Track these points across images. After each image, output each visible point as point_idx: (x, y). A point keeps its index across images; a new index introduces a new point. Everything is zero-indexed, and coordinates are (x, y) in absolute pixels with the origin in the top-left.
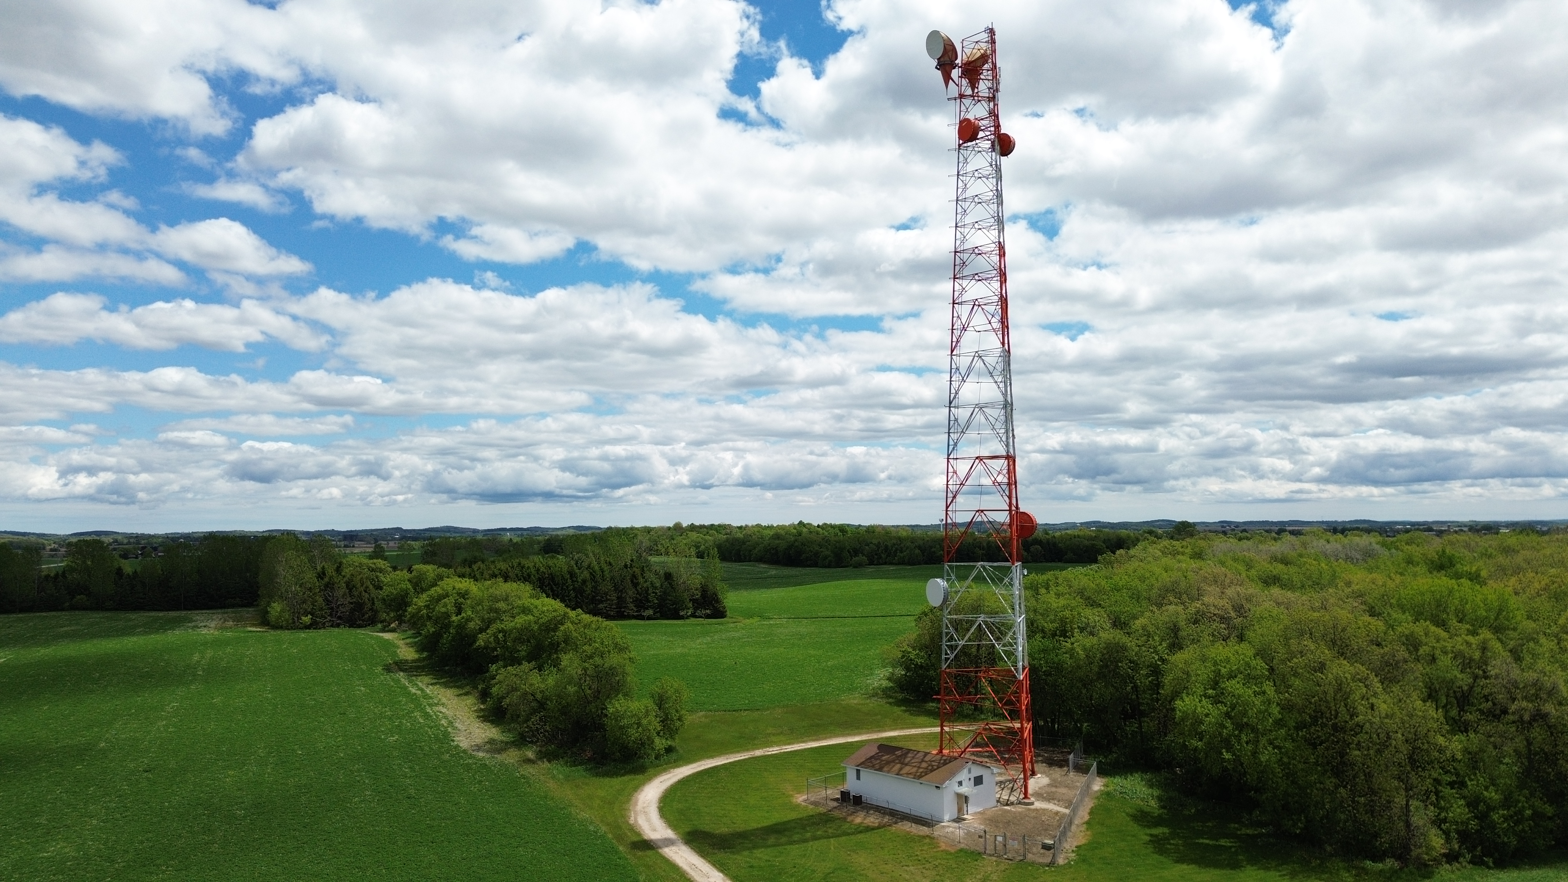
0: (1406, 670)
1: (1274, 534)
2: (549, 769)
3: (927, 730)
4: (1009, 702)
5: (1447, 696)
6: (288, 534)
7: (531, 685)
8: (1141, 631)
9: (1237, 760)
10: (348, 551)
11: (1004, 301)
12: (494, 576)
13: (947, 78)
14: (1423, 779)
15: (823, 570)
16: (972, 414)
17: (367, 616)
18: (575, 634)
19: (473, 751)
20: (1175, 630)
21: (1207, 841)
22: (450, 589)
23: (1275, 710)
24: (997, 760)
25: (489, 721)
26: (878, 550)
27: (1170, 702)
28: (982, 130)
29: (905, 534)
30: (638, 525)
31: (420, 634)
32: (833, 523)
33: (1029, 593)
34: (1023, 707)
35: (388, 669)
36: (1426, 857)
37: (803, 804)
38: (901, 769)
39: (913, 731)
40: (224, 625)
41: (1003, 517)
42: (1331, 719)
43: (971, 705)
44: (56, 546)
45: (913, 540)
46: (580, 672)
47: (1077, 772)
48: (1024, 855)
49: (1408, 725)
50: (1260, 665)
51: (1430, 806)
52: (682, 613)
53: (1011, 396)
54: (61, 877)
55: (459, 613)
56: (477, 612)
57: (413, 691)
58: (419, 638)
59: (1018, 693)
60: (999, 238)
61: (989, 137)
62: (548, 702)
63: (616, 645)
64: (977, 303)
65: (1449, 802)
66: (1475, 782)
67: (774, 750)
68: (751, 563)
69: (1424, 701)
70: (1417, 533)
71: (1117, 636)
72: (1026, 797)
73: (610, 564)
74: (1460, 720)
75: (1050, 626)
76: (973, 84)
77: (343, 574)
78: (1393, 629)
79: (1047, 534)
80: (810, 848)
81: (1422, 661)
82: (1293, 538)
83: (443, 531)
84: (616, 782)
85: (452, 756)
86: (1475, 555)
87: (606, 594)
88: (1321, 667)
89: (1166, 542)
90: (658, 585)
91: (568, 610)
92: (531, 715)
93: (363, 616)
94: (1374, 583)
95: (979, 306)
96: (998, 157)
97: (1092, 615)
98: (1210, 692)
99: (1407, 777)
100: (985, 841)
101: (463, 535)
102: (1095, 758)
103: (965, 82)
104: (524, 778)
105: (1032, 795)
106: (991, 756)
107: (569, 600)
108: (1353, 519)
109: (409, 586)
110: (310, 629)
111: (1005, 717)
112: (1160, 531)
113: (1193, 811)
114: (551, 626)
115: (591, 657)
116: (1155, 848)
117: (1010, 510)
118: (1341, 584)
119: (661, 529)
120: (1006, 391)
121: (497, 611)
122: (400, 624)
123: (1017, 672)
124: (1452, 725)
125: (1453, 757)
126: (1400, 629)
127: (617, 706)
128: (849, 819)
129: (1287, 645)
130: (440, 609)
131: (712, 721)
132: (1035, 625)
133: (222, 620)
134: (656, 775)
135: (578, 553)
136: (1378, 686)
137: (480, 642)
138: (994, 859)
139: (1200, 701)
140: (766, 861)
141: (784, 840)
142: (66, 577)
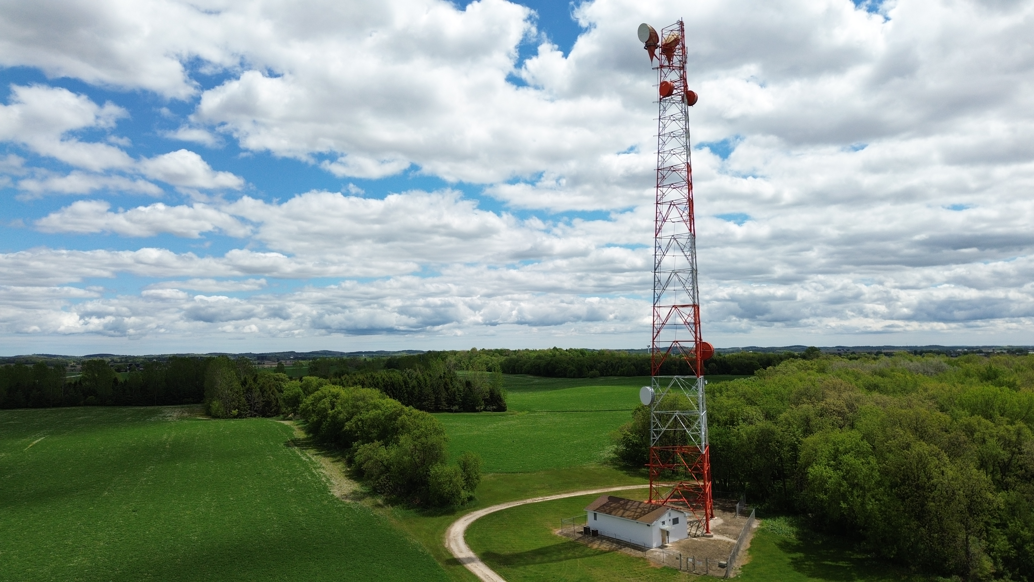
0: (965, 449)
1: (874, 356)
2: (392, 511)
3: (641, 487)
4: (696, 469)
5: (994, 466)
6: (222, 356)
7: (380, 455)
8: (784, 422)
9: (851, 509)
10: (260, 366)
11: (691, 202)
12: (355, 384)
13: (652, 54)
14: (978, 522)
15: (570, 380)
16: (670, 277)
17: (273, 410)
18: (408, 423)
19: (343, 498)
20: (807, 421)
21: (830, 563)
22: (327, 392)
23: (876, 474)
24: (688, 507)
25: (353, 479)
26: (607, 366)
27: (804, 469)
28: (675, 89)
29: (624, 355)
30: (447, 349)
31: (308, 422)
32: (576, 348)
33: (708, 396)
34: (706, 472)
35: (287, 445)
36: (980, 575)
37: (559, 535)
38: (623, 513)
39: (632, 487)
40: (182, 415)
41: (692, 345)
42: (915, 481)
43: (670, 470)
44: (75, 364)
45: (630, 360)
46: (412, 447)
47: (741, 515)
48: (707, 571)
49: (967, 486)
50: (865, 445)
51: (982, 540)
52: (477, 408)
53: (696, 265)
54: (81, 579)
55: (333, 408)
56: (345, 408)
57: (304, 459)
58: (307, 424)
59: (702, 463)
60: (687, 160)
61: (680, 93)
62: (392, 467)
63: (436, 429)
64: (673, 203)
65: (996, 537)
66: (1014, 524)
67: (539, 499)
68: (522, 375)
69: (978, 469)
70: (971, 355)
71: (769, 425)
72: (707, 532)
73: (430, 375)
74: (1002, 482)
75: (723, 418)
76: (669, 58)
77: (258, 382)
78: (956, 420)
79: (720, 355)
80: (564, 565)
81: (976, 442)
82: (887, 358)
83: (322, 354)
84: (436, 520)
85: (330, 502)
86: (1012, 369)
87: (428, 395)
88: (908, 446)
89: (801, 361)
90: (461, 389)
91: (404, 407)
92: (381, 475)
93: (271, 410)
94: (943, 389)
95: (674, 205)
96: (686, 106)
97: (751, 411)
98: (832, 462)
99: (967, 520)
100: (681, 561)
101: (334, 356)
102: (753, 506)
103: (664, 57)
104: (376, 517)
105: (712, 531)
106: (684, 505)
107: (404, 399)
108: (928, 345)
109: (301, 390)
110: (237, 418)
111: (692, 478)
112: (796, 354)
113: (820, 542)
114: (393, 417)
115: (419, 438)
116: (795, 567)
117: (696, 341)
118: (920, 390)
119: (463, 352)
120: (693, 261)
121: (357, 407)
122: (295, 415)
123: (701, 449)
124: (997, 485)
125: (998, 507)
126: (961, 421)
127: (435, 469)
128: (590, 545)
129: (884, 431)
130: (321, 405)
131: (498, 480)
132: (713, 417)
133: (181, 412)
134: (462, 516)
135: (409, 369)
136: (946, 459)
137: (347, 427)
138: (687, 573)
139: (825, 468)
140: (535, 573)
141: (546, 559)
142: (82, 384)
